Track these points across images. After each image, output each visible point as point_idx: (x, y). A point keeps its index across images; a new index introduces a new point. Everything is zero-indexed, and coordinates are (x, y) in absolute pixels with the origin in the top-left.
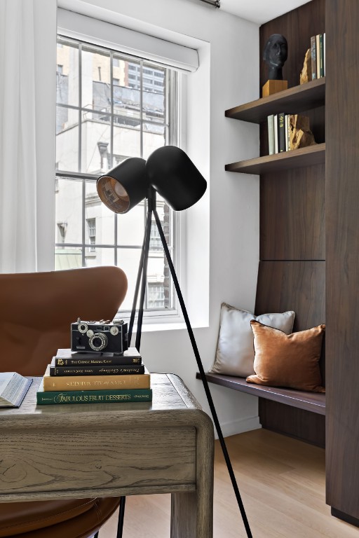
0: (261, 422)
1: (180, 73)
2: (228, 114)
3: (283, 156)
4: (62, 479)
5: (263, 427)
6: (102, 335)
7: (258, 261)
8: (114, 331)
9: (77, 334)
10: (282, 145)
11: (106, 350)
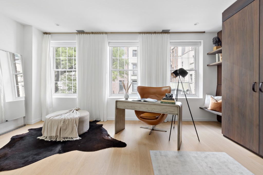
0: (217, 120)
1: (197, 47)
2: (208, 54)
3: (219, 62)
4: (161, 111)
5: (218, 121)
6: (169, 95)
7: (217, 85)
8: (170, 95)
9: (166, 95)
10: (219, 60)
11: (170, 97)
